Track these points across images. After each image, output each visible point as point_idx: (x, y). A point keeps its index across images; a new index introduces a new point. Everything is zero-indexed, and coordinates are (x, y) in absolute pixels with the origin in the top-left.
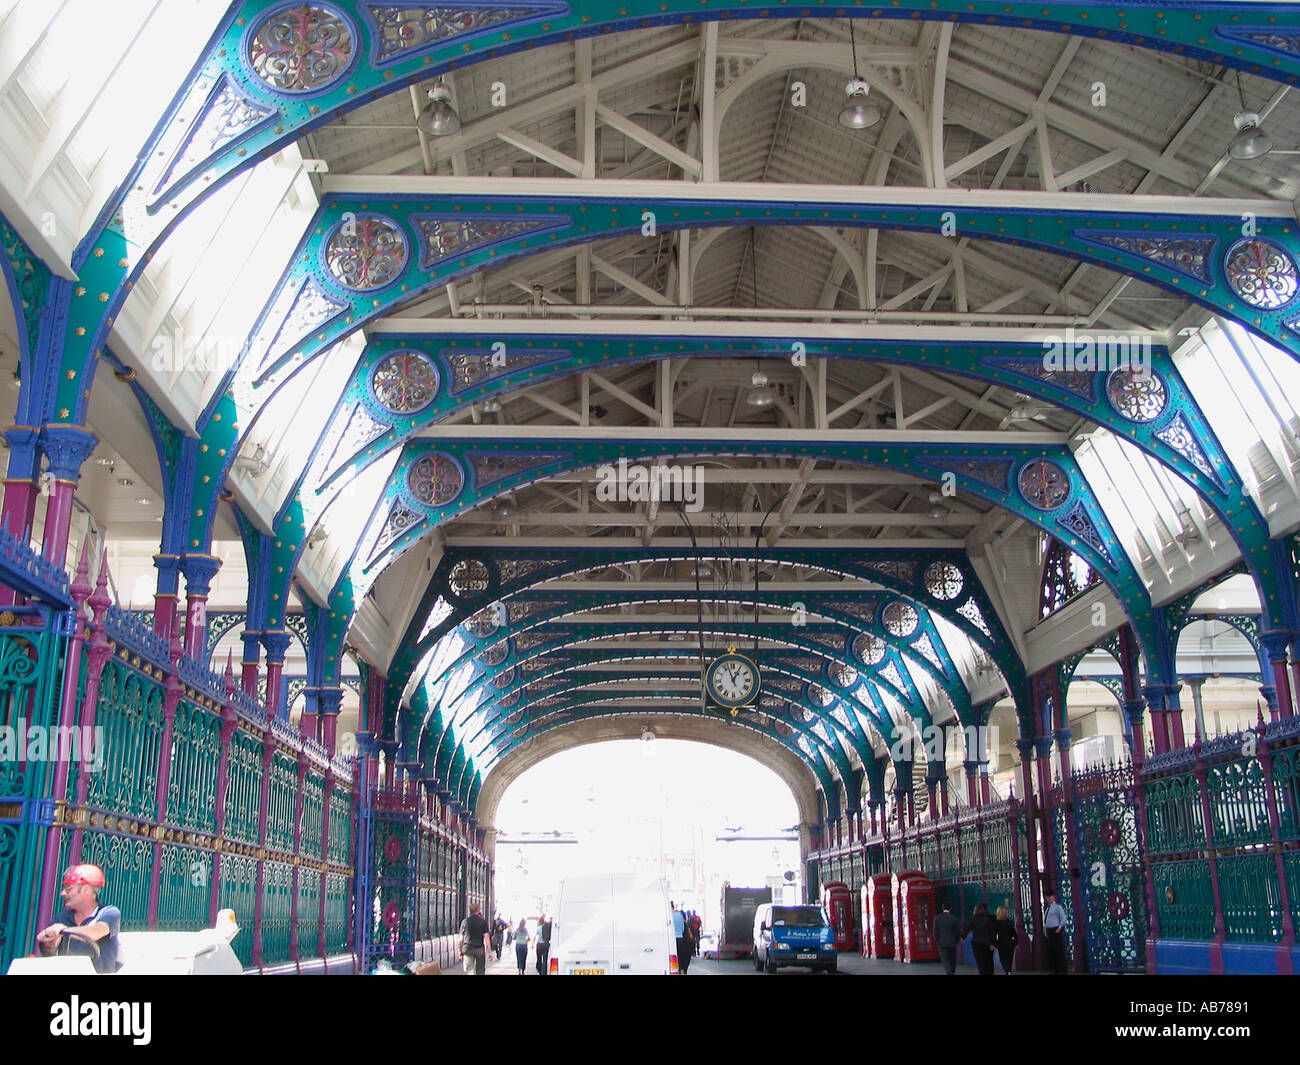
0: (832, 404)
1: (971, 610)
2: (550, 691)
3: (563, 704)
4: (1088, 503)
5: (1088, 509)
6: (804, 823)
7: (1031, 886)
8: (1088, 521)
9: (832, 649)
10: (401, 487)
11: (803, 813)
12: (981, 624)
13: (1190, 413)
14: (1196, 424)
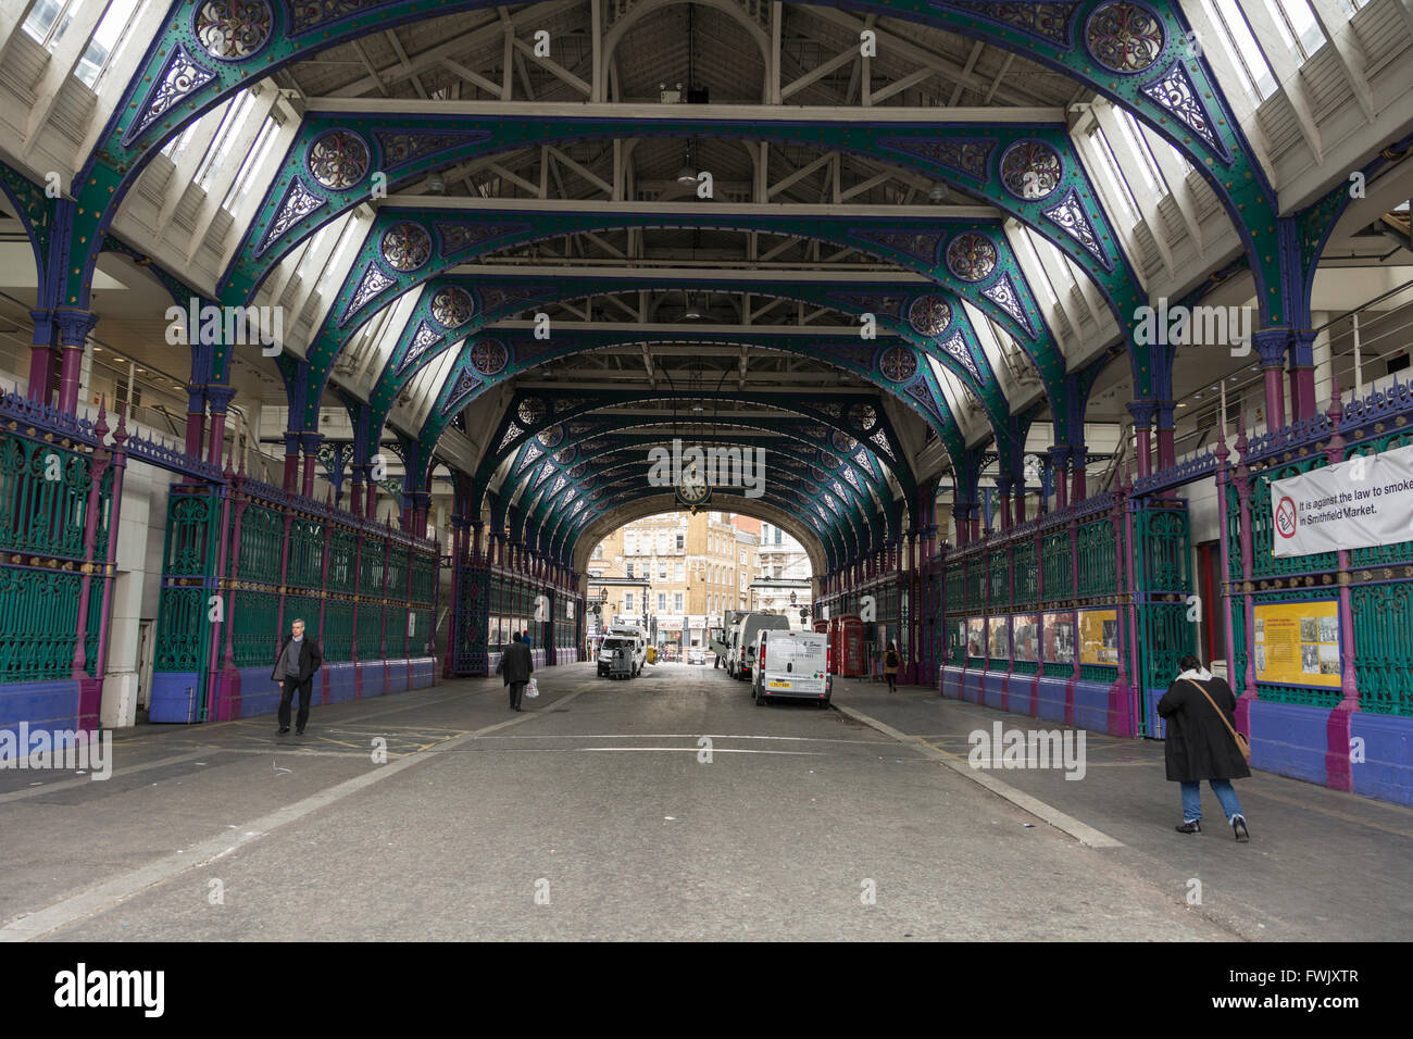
0: (754, 309)
1: (880, 438)
2: (610, 465)
3: (624, 475)
4: (928, 378)
5: (928, 381)
6: (815, 576)
7: (909, 628)
8: (927, 389)
9: (816, 439)
10: (467, 362)
11: (814, 569)
12: (886, 448)
13: (966, 330)
14: (969, 338)
